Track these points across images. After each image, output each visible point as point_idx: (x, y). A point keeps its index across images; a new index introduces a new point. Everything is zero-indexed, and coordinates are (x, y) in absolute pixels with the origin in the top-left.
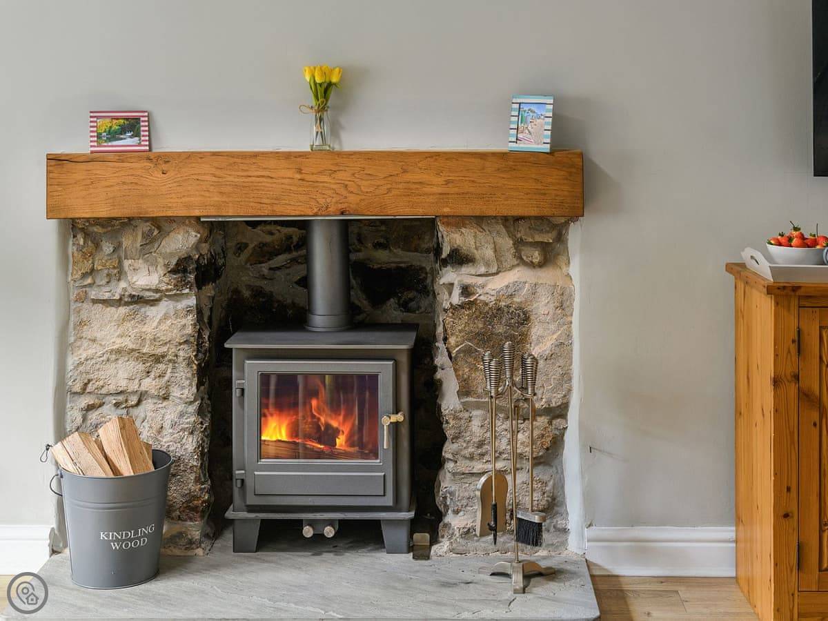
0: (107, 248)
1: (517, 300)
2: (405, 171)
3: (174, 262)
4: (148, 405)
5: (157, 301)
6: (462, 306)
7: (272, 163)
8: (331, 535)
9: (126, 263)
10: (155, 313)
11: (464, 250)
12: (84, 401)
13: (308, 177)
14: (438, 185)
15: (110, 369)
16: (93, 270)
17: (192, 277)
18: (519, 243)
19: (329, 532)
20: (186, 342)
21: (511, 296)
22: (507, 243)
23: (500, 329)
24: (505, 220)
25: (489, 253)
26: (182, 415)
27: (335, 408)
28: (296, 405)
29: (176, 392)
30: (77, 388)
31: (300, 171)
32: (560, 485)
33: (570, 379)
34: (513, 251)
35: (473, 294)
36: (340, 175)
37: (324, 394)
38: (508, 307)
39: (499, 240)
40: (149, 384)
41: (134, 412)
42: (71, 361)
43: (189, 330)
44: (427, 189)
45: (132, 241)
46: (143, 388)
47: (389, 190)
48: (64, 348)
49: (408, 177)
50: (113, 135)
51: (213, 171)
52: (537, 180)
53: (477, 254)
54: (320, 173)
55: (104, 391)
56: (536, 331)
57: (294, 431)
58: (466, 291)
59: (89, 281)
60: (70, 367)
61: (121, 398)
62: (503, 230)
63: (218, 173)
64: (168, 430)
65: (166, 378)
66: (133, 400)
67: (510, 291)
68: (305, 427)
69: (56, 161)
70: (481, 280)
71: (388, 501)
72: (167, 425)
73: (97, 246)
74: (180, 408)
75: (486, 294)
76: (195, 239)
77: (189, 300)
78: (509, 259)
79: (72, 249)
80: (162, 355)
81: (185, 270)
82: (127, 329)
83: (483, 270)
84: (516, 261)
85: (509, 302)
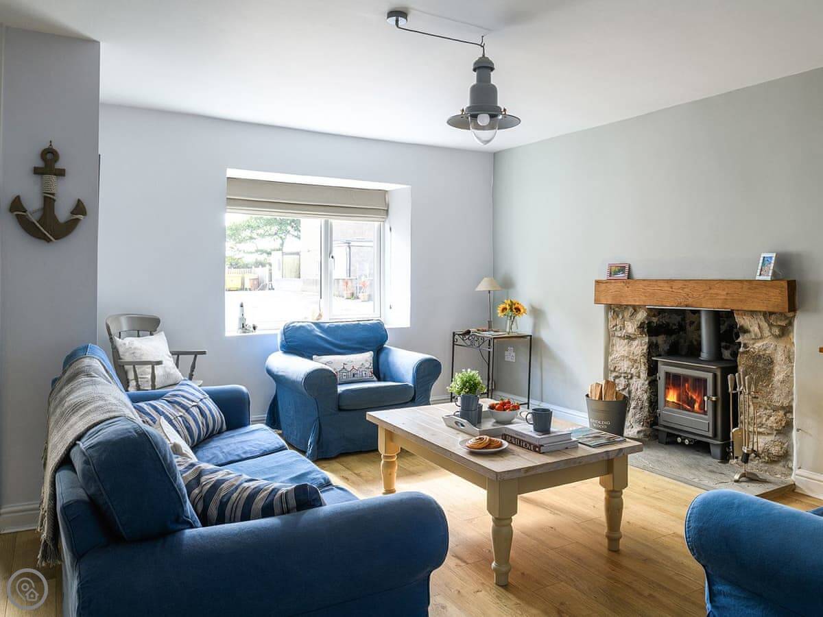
0: (620, 316)
1: (768, 352)
3: (639, 324)
4: (634, 379)
5: (636, 338)
6: (743, 352)
8: (687, 444)
9: (626, 323)
10: (635, 343)
11: (745, 326)
12: (614, 374)
15: (622, 364)
16: (616, 325)
17: (646, 330)
18: (770, 325)
19: (687, 442)
20: (643, 355)
21: (765, 350)
22: (765, 325)
23: (760, 365)
24: (765, 314)
25: (756, 329)
26: (643, 385)
27: (695, 390)
28: (680, 385)
29: (642, 375)
30: (612, 369)
32: (790, 445)
33: (792, 394)
34: (768, 329)
35: (748, 347)
37: (690, 381)
38: (764, 355)
39: (761, 324)
40: (633, 371)
41: (630, 381)
42: (610, 358)
43: (645, 351)
45: (627, 314)
48: (607, 353)
50: (616, 273)
53: (751, 329)
55: (621, 371)
56: (776, 368)
57: (679, 399)
58: (745, 346)
59: (615, 329)
60: (610, 360)
61: (626, 375)
62: (763, 319)
64: (639, 390)
65: (638, 369)
66: (629, 376)
67: (764, 347)
68: (683, 397)
69: (597, 282)
70: (751, 342)
71: (710, 434)
72: (639, 388)
73: (618, 316)
74: (643, 382)
75: (754, 348)
76: (645, 314)
77: (646, 339)
78: (767, 333)
79: (610, 316)
80: (636, 360)
81: (643, 327)
82: (626, 348)
83: (753, 337)
84: (769, 334)
85: (764, 352)
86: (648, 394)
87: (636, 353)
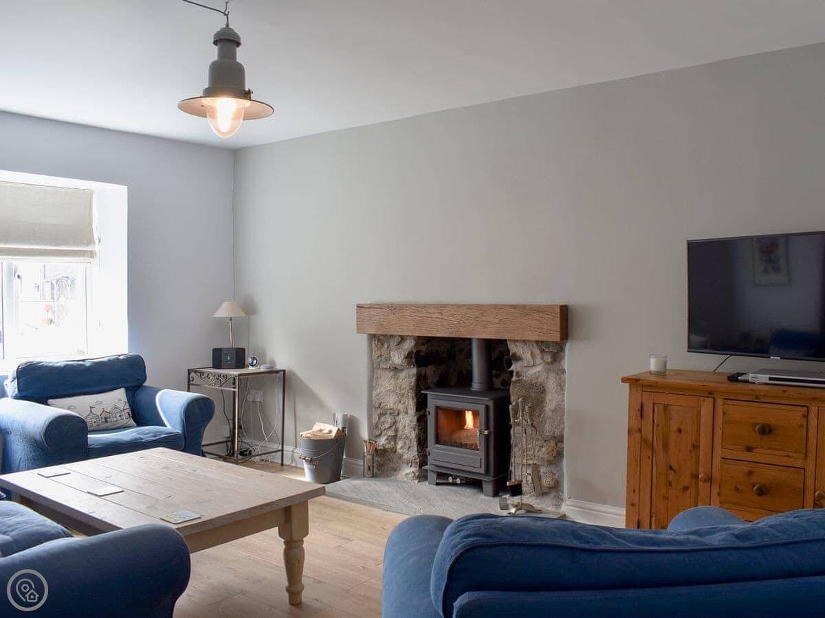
0: (386, 346)
1: (540, 380)
3: (407, 353)
4: (401, 415)
5: (402, 370)
6: (516, 382)
8: (459, 482)
9: (392, 353)
10: (403, 375)
11: (518, 354)
12: (379, 411)
13: (446, 318)
15: (387, 399)
16: (381, 355)
17: (414, 360)
18: (542, 351)
20: (411, 389)
21: (537, 378)
22: (537, 351)
24: (537, 342)
25: (529, 356)
26: (411, 422)
29: (409, 411)
30: (377, 405)
31: (442, 314)
32: (561, 476)
33: (563, 423)
34: (540, 356)
35: (522, 376)
38: (536, 383)
39: (534, 350)
40: (400, 407)
41: (397, 418)
42: (374, 393)
43: (413, 384)
45: (393, 343)
48: (371, 388)
52: (538, 321)
53: (524, 356)
55: (386, 408)
56: (548, 397)
58: (518, 374)
59: (379, 360)
60: (374, 396)
61: (392, 411)
62: (536, 347)
64: (407, 428)
65: (406, 405)
66: (396, 414)
67: (537, 376)
69: (359, 307)
70: (524, 370)
71: (482, 471)
72: (407, 425)
73: (383, 344)
74: (411, 418)
75: (526, 376)
76: (413, 343)
77: (414, 371)
78: (539, 360)
79: (374, 346)
80: (403, 394)
81: (411, 357)
82: (392, 381)
83: (526, 365)
84: (541, 361)
85: (536, 381)
86: (417, 431)
87: (403, 386)
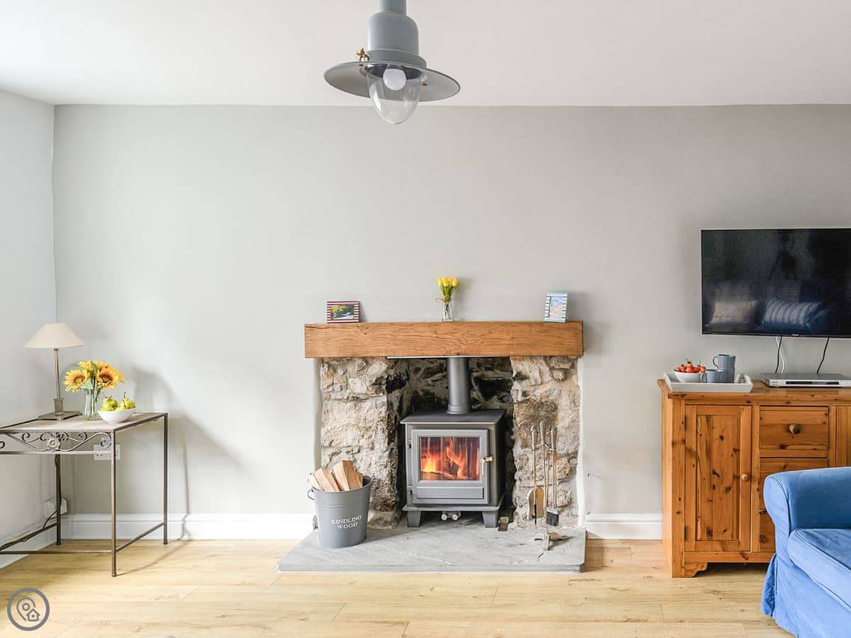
0: (340, 372)
1: (551, 398)
2: (490, 333)
3: (374, 379)
4: (363, 453)
5: (366, 399)
6: (522, 402)
7: (421, 329)
8: (456, 519)
9: (350, 380)
10: (367, 404)
11: (524, 373)
12: (330, 451)
13: (440, 336)
14: (508, 340)
15: (343, 435)
16: (333, 384)
17: (384, 387)
18: (552, 369)
19: (455, 517)
20: (382, 420)
21: (547, 397)
22: (546, 369)
23: (542, 413)
24: (545, 358)
25: (537, 374)
26: (380, 458)
27: (457, 452)
28: (440, 451)
29: (377, 446)
30: (327, 444)
31: (436, 333)
32: (574, 493)
33: (578, 439)
34: (549, 373)
35: (528, 395)
36: (458, 335)
37: (452, 444)
38: (547, 402)
39: (542, 368)
40: (363, 442)
41: (357, 456)
42: (323, 431)
43: (383, 414)
44: (502, 342)
45: (352, 368)
46: (360, 444)
47: (482, 342)
48: (319, 424)
49: (493, 336)
50: (340, 314)
51: (392, 333)
52: (558, 337)
53: (530, 375)
54: (447, 334)
55: (341, 446)
56: (561, 414)
57: (439, 467)
58: (525, 394)
59: (331, 389)
60: (322, 433)
61: (349, 449)
62: (544, 362)
63: (395, 334)
64: (373, 465)
65: (372, 439)
66: (356, 450)
67: (548, 393)
68: (444, 465)
69: (310, 328)
70: (532, 389)
71: (486, 501)
72: (373, 463)
73: (335, 371)
74: (379, 454)
75: (535, 396)
76: (384, 367)
77: (383, 399)
78: (547, 377)
79: (322, 373)
80: (370, 427)
81: (380, 384)
82: (353, 413)
83: (534, 383)
84: (550, 378)
85: (547, 399)
86: (389, 468)
87: (369, 418)
